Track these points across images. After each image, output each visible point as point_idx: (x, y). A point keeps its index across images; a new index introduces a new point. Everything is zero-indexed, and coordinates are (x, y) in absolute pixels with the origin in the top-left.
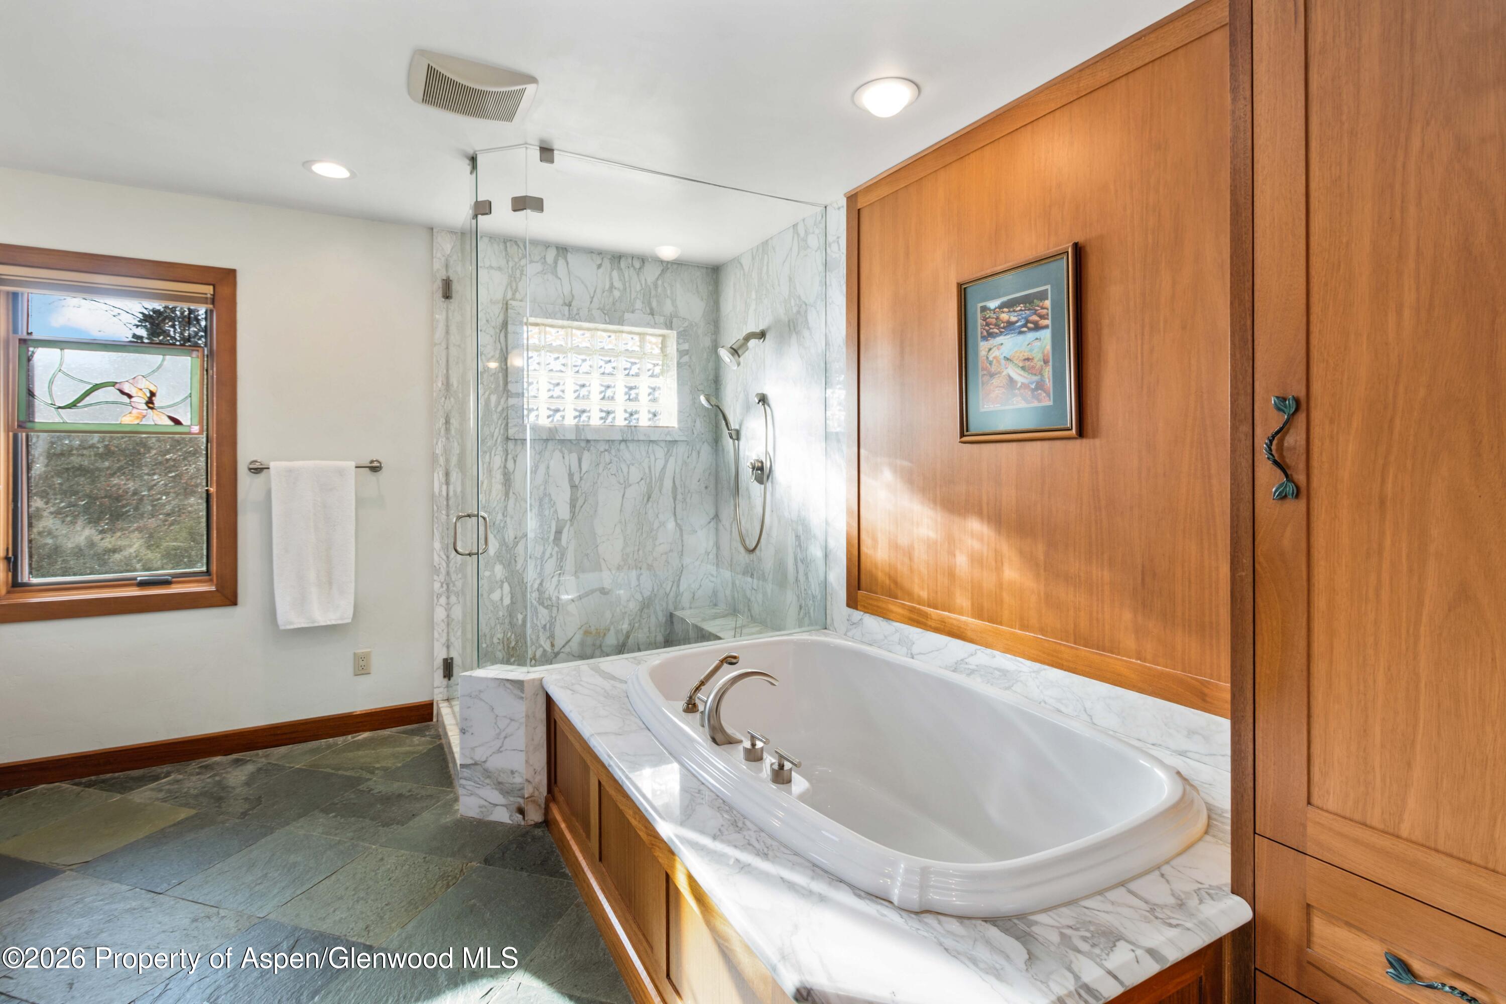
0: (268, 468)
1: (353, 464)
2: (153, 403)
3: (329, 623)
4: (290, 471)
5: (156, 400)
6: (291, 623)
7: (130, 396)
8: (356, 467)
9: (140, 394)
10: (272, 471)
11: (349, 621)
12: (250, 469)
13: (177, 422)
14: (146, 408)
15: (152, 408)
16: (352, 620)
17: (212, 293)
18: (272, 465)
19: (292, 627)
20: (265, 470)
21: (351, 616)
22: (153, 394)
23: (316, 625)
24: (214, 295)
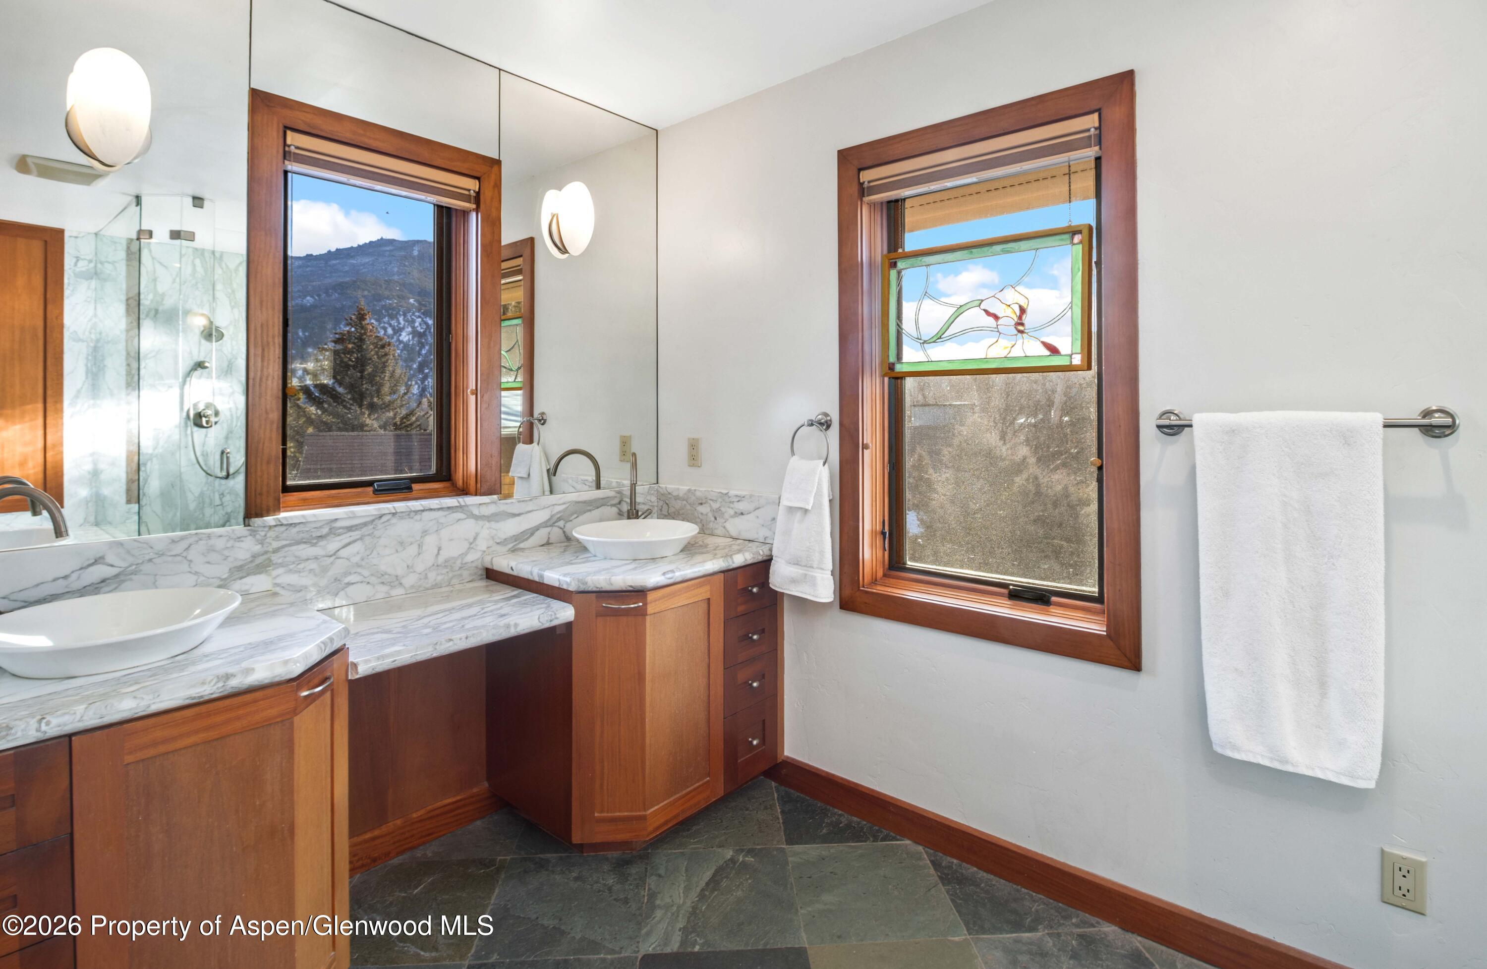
0: (1191, 426)
1: (1378, 418)
2: (1022, 324)
3: (1320, 775)
4: (1232, 432)
5: (1026, 319)
6: (1234, 748)
7: (996, 318)
8: (1385, 426)
9: (1009, 312)
10: (1198, 430)
11: (1372, 785)
12: (1159, 427)
13: (1054, 350)
14: (1016, 332)
15: (1022, 332)
16: (1377, 783)
17: (1097, 125)
18: (1198, 419)
19: (1237, 756)
20: (1186, 429)
21: (1376, 776)
22: (1023, 311)
23: (1290, 769)
24: (1099, 128)
